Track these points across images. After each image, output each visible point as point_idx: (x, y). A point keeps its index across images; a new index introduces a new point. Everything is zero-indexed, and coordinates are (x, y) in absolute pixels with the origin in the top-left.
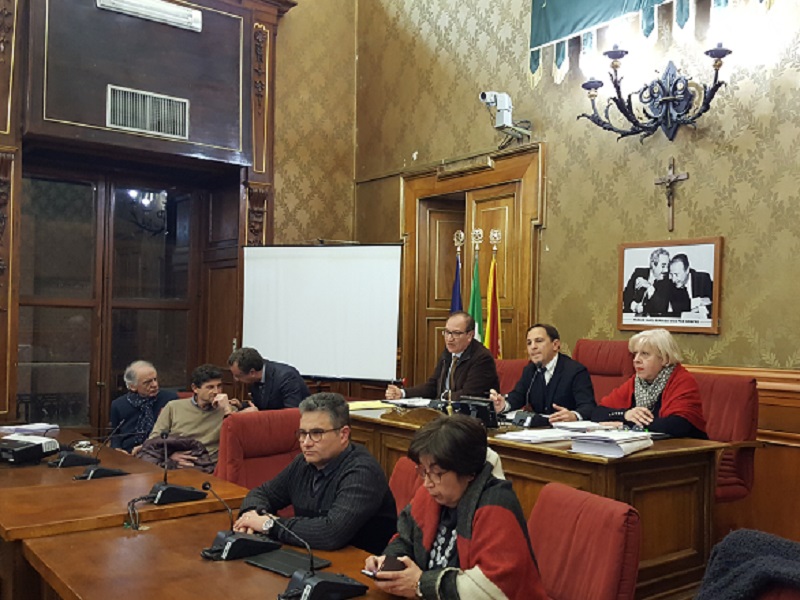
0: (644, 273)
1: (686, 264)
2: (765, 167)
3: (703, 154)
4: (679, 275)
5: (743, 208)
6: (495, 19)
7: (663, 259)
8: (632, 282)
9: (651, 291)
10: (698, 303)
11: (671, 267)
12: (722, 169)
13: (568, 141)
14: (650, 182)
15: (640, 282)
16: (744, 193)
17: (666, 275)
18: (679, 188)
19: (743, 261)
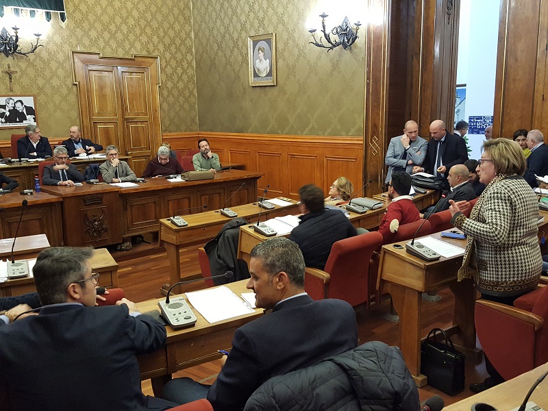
0: (4, 107)
1: (22, 104)
4: (19, 107)
5: (41, 86)
7: (12, 102)
10: (30, 118)
11: (16, 104)
15: (2, 110)
17: (14, 107)
18: (13, 76)
19: (43, 104)
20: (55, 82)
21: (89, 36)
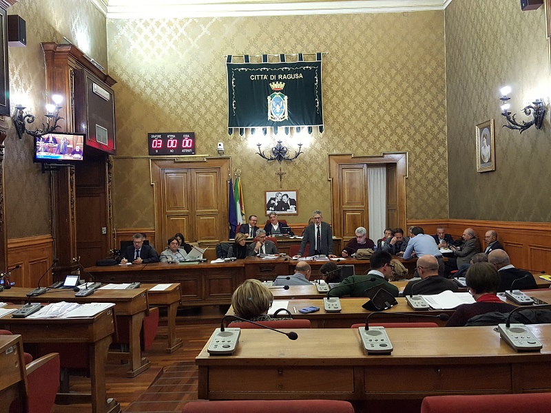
0: (274, 199)
1: (287, 197)
2: (308, 173)
3: (291, 168)
4: (285, 199)
5: (303, 183)
6: (203, 110)
7: (280, 195)
8: (270, 201)
9: (276, 204)
11: (283, 197)
12: (296, 173)
13: (241, 157)
14: (273, 174)
15: (273, 202)
16: (303, 179)
17: (281, 199)
18: (283, 176)
19: (303, 196)
20: (314, 179)
21: (343, 141)
